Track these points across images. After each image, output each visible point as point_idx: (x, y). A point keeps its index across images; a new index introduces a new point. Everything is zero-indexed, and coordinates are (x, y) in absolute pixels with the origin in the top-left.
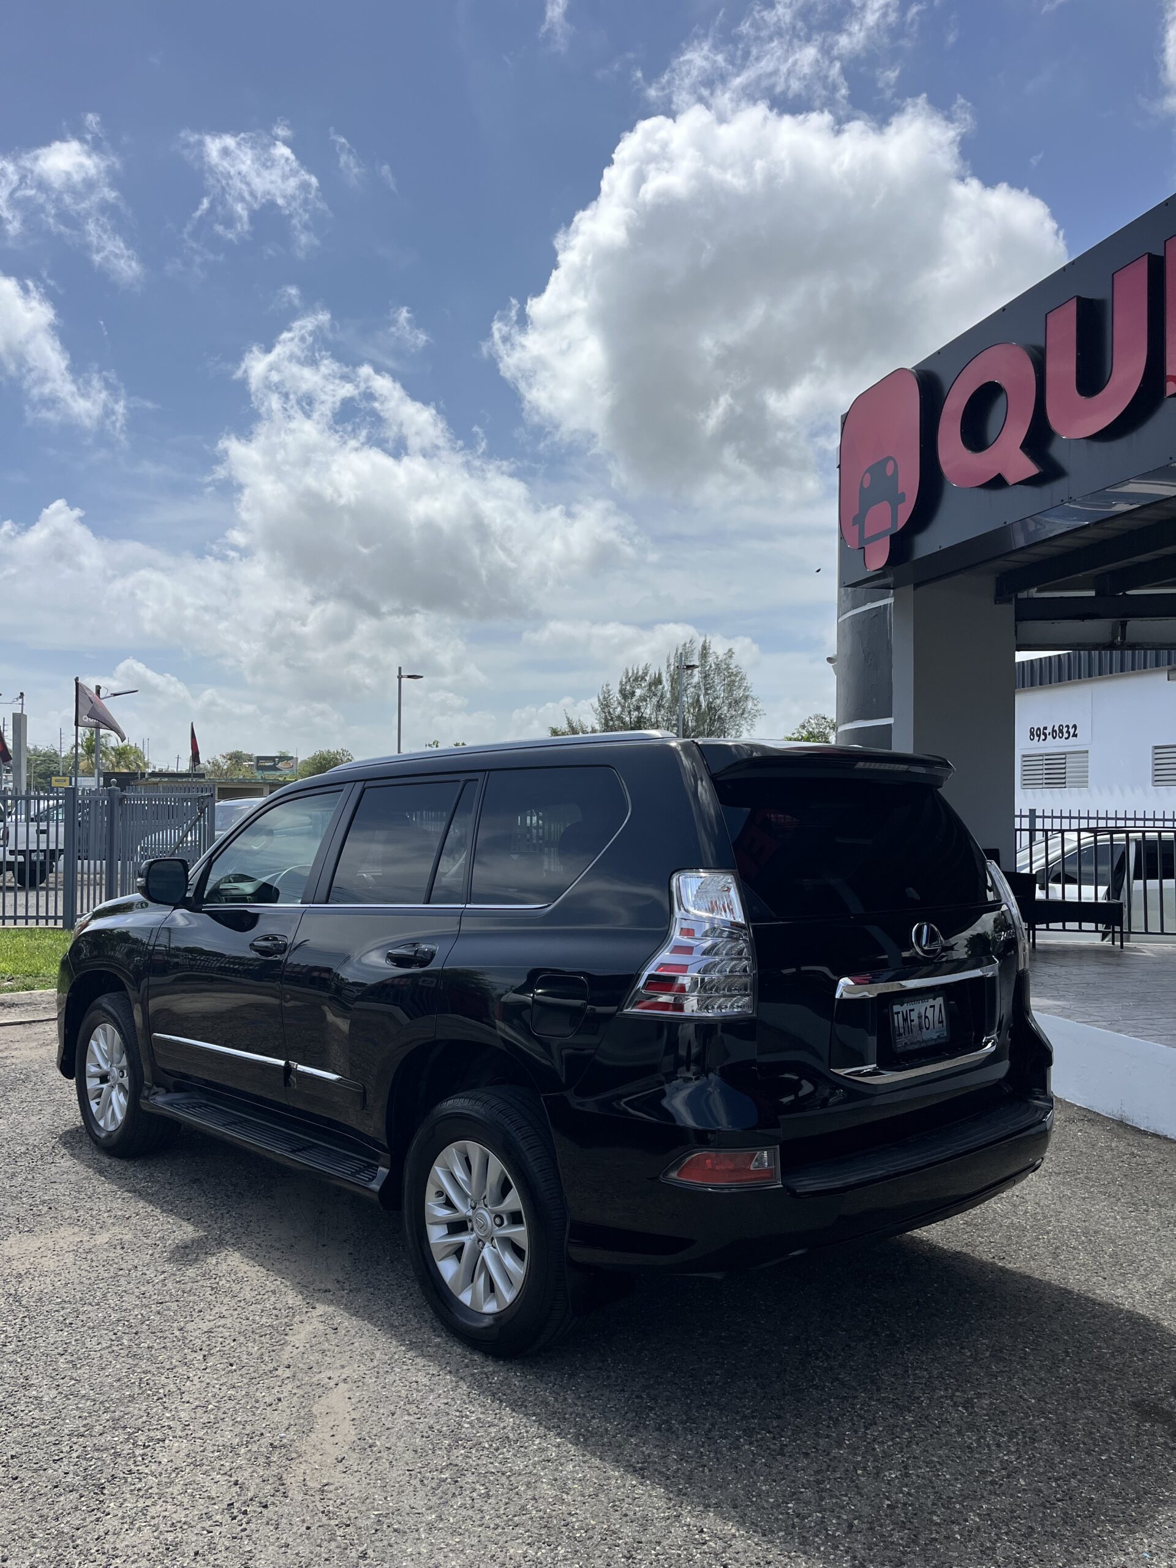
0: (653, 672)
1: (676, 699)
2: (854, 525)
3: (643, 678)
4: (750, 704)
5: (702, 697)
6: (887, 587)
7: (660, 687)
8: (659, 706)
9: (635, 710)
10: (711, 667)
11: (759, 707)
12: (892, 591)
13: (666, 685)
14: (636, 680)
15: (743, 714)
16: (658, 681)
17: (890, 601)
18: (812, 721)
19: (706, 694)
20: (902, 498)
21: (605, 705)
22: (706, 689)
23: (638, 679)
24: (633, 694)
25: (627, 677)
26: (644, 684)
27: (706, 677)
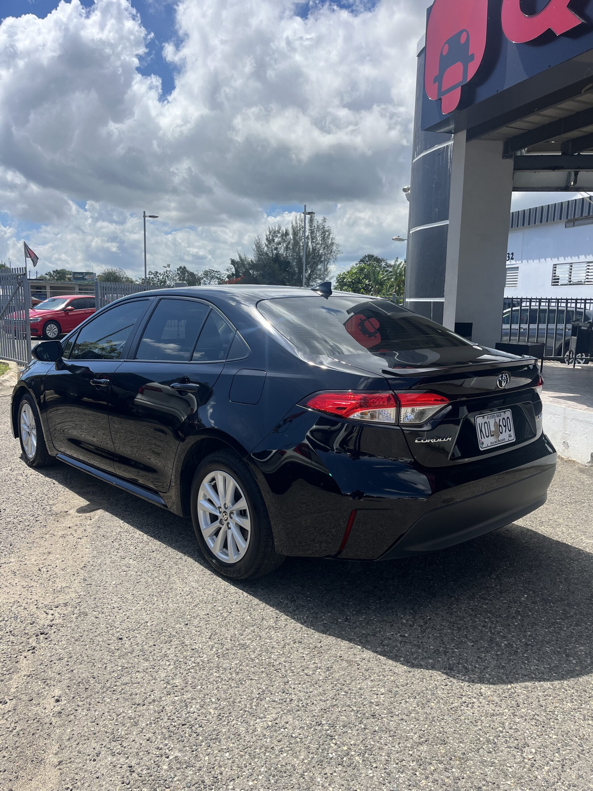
0: (283, 229)
1: (296, 243)
2: (434, 82)
3: (279, 232)
4: (334, 248)
5: (310, 244)
6: (450, 132)
7: (288, 237)
8: (287, 248)
9: (274, 250)
10: (315, 227)
11: (340, 248)
12: (453, 135)
13: (291, 236)
14: (275, 233)
15: (331, 252)
16: (287, 234)
17: (451, 143)
18: (366, 258)
19: (312, 242)
20: (472, 57)
21: (258, 246)
22: (312, 239)
24: (273, 240)
25: (270, 233)
26: (279, 235)
27: (312, 232)
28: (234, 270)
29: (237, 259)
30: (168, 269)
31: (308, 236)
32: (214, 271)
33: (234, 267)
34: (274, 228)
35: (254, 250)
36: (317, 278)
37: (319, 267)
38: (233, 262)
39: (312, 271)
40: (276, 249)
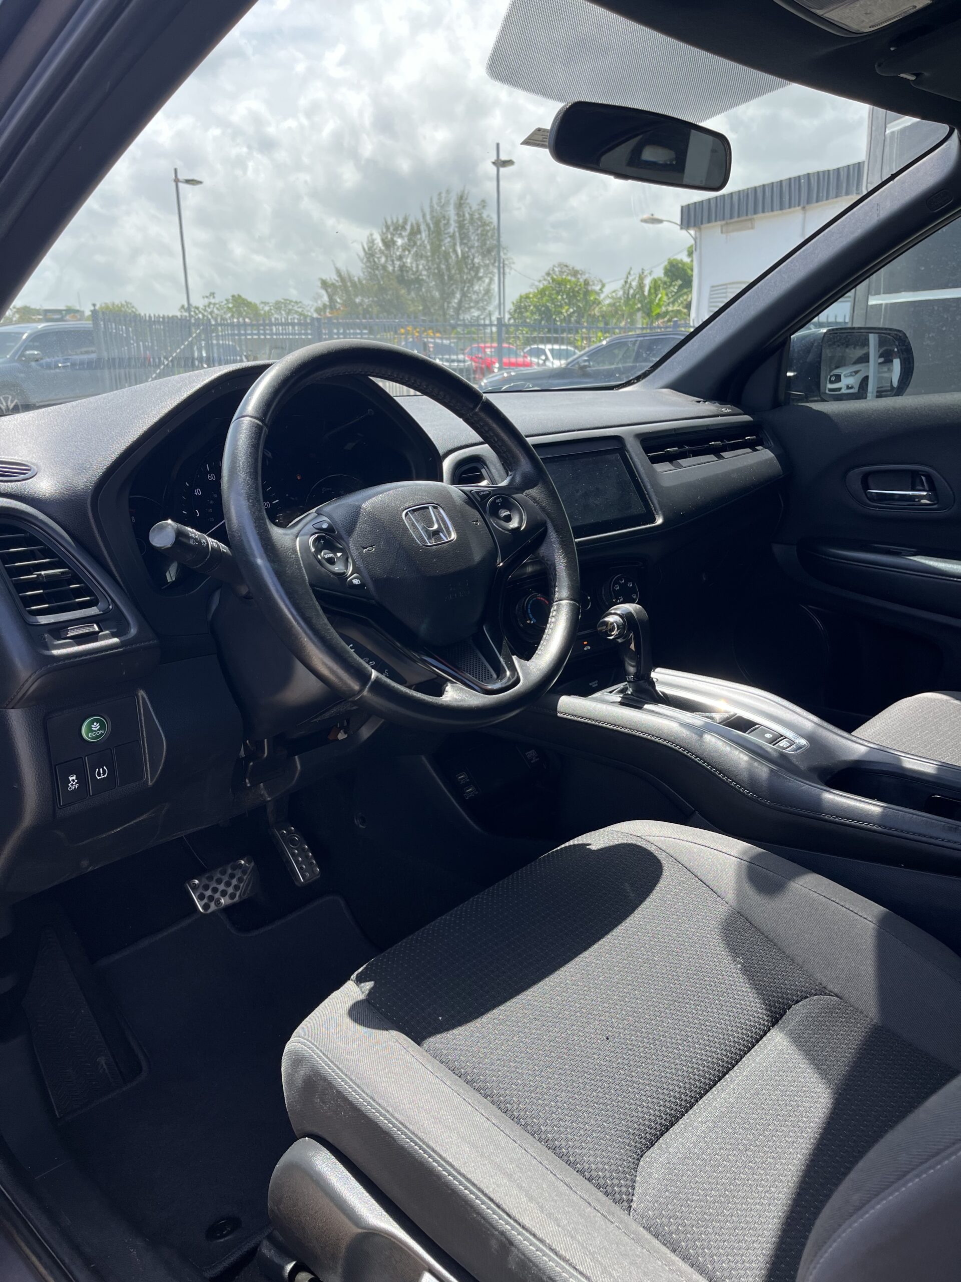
3: (403, 228)
5: (458, 247)
7: (419, 236)
10: (466, 216)
13: (425, 236)
14: (396, 229)
16: (415, 232)
18: (556, 269)
21: (370, 254)
23: (398, 228)
24: (394, 243)
25: (388, 228)
26: (404, 234)
27: (461, 226)
28: (326, 299)
29: (332, 277)
30: (213, 301)
31: (454, 232)
32: (291, 301)
33: (327, 291)
34: (395, 221)
35: (362, 260)
36: (471, 307)
37: (476, 288)
38: (325, 284)
39: (464, 295)
40: (400, 258)
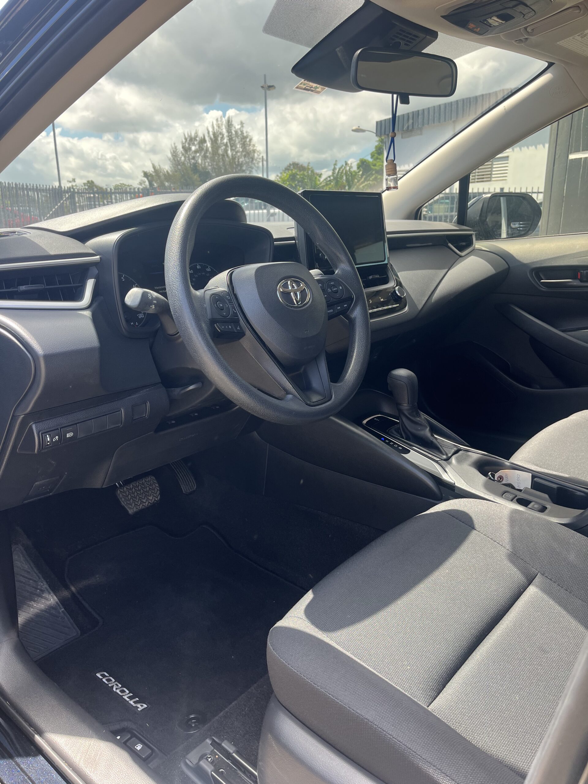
0: (200, 135)
1: (215, 151)
3: (195, 139)
4: (256, 155)
5: (229, 152)
7: (205, 145)
8: (205, 157)
10: (233, 133)
13: (209, 144)
15: (252, 161)
16: (203, 141)
18: (291, 166)
19: (231, 150)
21: (175, 155)
22: (231, 146)
23: (192, 140)
24: (190, 149)
25: (186, 139)
26: (196, 143)
27: (230, 139)
28: (147, 183)
29: (150, 170)
30: (74, 184)
31: (227, 143)
32: (125, 185)
33: (148, 179)
34: (190, 134)
35: (170, 159)
38: (146, 175)
40: (194, 158)
